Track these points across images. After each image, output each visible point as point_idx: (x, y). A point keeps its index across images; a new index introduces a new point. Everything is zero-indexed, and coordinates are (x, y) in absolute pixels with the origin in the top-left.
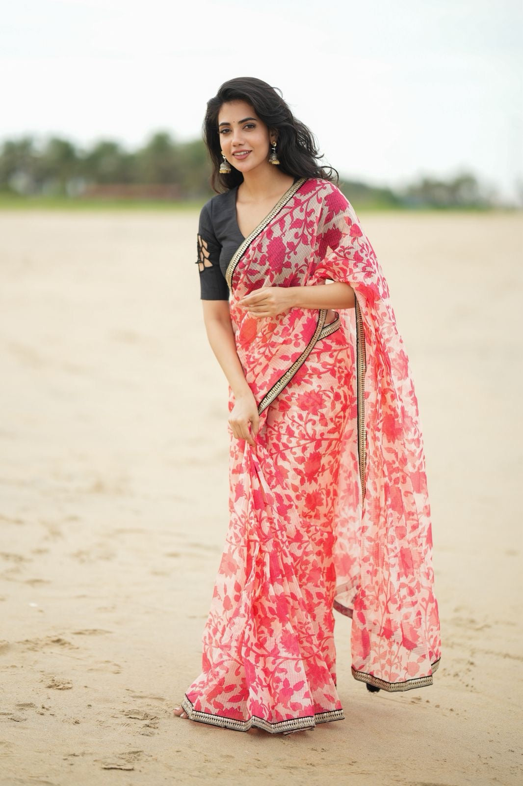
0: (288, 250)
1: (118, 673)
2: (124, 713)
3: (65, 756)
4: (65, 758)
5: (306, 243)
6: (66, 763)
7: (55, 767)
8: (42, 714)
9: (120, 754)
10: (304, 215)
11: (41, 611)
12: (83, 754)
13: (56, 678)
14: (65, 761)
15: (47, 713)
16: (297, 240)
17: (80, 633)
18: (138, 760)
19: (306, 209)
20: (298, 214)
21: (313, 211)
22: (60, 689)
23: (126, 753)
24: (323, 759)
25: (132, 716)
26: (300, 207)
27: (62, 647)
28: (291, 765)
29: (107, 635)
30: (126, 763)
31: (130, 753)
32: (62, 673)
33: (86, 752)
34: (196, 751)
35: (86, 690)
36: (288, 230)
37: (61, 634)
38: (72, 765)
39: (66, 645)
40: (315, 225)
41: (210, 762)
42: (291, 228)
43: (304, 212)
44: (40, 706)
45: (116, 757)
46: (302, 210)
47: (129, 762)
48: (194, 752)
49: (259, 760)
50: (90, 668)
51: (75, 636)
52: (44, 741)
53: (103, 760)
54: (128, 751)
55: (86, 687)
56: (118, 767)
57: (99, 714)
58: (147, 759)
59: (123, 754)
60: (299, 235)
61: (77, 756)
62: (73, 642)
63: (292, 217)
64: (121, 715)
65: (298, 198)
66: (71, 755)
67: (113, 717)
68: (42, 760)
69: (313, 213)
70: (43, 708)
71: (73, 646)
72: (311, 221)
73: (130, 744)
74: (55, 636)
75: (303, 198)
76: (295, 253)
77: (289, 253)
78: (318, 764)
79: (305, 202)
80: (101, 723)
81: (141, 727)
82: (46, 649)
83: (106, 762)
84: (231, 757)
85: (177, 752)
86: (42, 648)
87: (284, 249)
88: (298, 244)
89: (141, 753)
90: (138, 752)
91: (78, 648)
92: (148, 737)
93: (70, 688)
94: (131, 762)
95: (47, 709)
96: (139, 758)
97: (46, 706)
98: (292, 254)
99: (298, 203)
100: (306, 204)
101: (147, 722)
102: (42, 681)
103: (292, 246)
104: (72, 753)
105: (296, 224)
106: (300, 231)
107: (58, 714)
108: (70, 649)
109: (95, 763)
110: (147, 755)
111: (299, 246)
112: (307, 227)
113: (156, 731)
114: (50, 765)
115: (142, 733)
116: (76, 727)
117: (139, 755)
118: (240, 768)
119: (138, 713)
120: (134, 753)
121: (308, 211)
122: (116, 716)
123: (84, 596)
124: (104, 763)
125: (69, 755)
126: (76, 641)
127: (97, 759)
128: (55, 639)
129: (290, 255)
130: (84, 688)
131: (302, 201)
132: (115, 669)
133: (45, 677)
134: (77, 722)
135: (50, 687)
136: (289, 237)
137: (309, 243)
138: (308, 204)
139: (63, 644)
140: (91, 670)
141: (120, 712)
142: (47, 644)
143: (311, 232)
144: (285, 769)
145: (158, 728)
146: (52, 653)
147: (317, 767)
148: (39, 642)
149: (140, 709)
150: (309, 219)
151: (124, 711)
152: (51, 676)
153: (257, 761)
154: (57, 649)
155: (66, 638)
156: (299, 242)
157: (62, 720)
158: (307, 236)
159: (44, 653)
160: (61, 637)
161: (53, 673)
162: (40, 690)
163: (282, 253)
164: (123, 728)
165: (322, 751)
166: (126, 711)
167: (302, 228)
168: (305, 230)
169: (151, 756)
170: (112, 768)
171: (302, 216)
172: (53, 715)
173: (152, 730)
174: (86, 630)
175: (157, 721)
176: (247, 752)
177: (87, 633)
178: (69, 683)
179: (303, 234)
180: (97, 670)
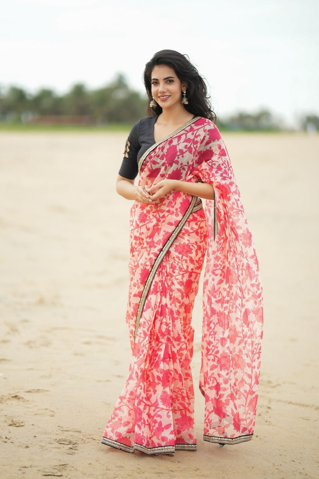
0: (178, 153)
1: (53, 416)
2: (57, 441)
3: (20, 468)
4: (20, 469)
5: (190, 152)
6: (20, 472)
7: (13, 474)
8: (6, 442)
9: (54, 466)
10: (193, 137)
11: (5, 378)
12: (31, 466)
13: (14, 420)
14: (20, 471)
15: (9, 441)
16: (186, 150)
17: (29, 392)
18: (65, 470)
19: (196, 134)
20: (190, 136)
21: (199, 135)
22: (17, 426)
23: (57, 466)
24: (179, 467)
25: (62, 443)
26: (192, 132)
27: (18, 400)
28: (159, 472)
29: (46, 392)
30: (57, 471)
31: (60, 465)
32: (18, 416)
33: (33, 465)
34: (101, 464)
35: (32, 427)
36: (182, 142)
37: (17, 393)
38: (24, 473)
39: (21, 399)
40: (199, 143)
41: (109, 470)
42: (183, 142)
43: (194, 135)
44: (4, 437)
45: (51, 468)
46: (193, 134)
47: (59, 471)
48: (100, 464)
49: (140, 469)
50: (35, 413)
51: (26, 394)
52: (7, 459)
53: (43, 470)
54: (59, 464)
55: (33, 425)
56: (53, 474)
57: (41, 441)
58: (70, 469)
59: (56, 466)
60: (188, 147)
61: (27, 468)
62: (25, 397)
63: (186, 136)
64: (55, 442)
65: (193, 126)
66: (24, 467)
67: (50, 443)
68: (5, 471)
69: (199, 136)
70: (6, 438)
71: (25, 399)
72: (197, 141)
73: (60, 460)
74: (14, 394)
75: (195, 128)
76: (183, 157)
77: (179, 155)
78: (176, 471)
79: (196, 130)
80: (42, 447)
81: (67, 449)
82: (8, 402)
83: (45, 471)
84: (123, 467)
85: (89, 464)
86: (6, 401)
87: (177, 152)
88: (186, 152)
89: (67, 465)
90: (65, 465)
91: (28, 401)
92: (71, 455)
93: (23, 426)
94: (61, 471)
95: (9, 439)
96: (66, 468)
97: (8, 437)
98: (180, 156)
99: (192, 129)
100: (196, 131)
101: (71, 446)
102: (6, 421)
103: (182, 152)
104: (24, 466)
105: (188, 140)
106: (189, 145)
107: (15, 442)
108: (23, 401)
109: (38, 472)
110: (70, 467)
111: (186, 153)
112: (194, 144)
113: (76, 452)
114: (10, 473)
115: (68, 453)
116: (27, 450)
117: (66, 467)
118: (128, 474)
119: (65, 441)
120: (63, 465)
121: (197, 135)
122: (51, 443)
123: (32, 369)
124: (44, 472)
125: (22, 467)
126: (27, 396)
127: (40, 469)
128: (14, 395)
129: (179, 157)
130: (32, 426)
131: (195, 129)
132: (51, 413)
133: (7, 419)
134: (27, 447)
135: (10, 425)
136: (181, 146)
137: (193, 153)
138: (197, 131)
139: (19, 399)
140: (36, 414)
141: (54, 440)
142: (9, 399)
143: (195, 147)
144: (155, 474)
145: (77, 449)
146: (12, 404)
147: (175, 472)
148: (3, 397)
149: (67, 438)
150: (196, 139)
151: (56, 440)
152: (11, 418)
153: (138, 469)
154: (15, 402)
155: (20, 395)
156: (187, 151)
157: (18, 445)
158: (192, 149)
159: (7, 404)
160: (17, 394)
161: (13, 417)
162: (4, 427)
163: (175, 155)
164: (56, 450)
165: (178, 463)
166: (58, 439)
167: (190, 143)
168: (192, 145)
169: (73, 467)
170: (49, 475)
171: (192, 137)
172: (12, 442)
173: (74, 451)
174: (33, 390)
175: (77, 446)
176: (132, 463)
177: (33, 391)
178: (22, 423)
179: (190, 148)
180: (40, 414)
